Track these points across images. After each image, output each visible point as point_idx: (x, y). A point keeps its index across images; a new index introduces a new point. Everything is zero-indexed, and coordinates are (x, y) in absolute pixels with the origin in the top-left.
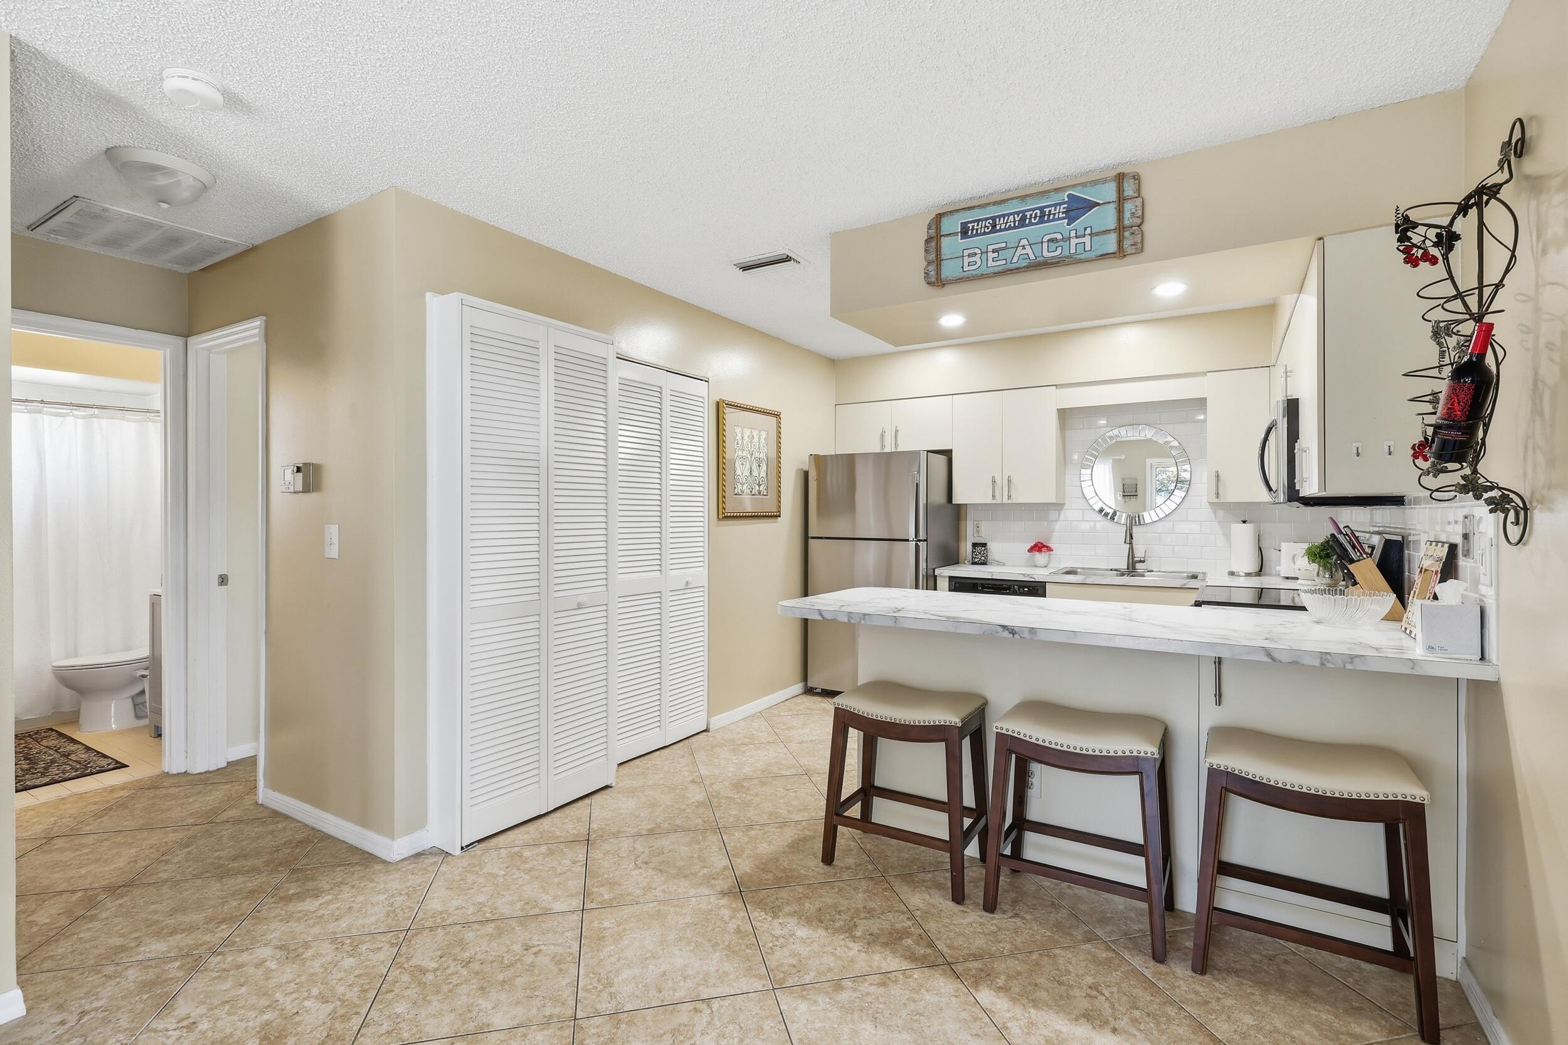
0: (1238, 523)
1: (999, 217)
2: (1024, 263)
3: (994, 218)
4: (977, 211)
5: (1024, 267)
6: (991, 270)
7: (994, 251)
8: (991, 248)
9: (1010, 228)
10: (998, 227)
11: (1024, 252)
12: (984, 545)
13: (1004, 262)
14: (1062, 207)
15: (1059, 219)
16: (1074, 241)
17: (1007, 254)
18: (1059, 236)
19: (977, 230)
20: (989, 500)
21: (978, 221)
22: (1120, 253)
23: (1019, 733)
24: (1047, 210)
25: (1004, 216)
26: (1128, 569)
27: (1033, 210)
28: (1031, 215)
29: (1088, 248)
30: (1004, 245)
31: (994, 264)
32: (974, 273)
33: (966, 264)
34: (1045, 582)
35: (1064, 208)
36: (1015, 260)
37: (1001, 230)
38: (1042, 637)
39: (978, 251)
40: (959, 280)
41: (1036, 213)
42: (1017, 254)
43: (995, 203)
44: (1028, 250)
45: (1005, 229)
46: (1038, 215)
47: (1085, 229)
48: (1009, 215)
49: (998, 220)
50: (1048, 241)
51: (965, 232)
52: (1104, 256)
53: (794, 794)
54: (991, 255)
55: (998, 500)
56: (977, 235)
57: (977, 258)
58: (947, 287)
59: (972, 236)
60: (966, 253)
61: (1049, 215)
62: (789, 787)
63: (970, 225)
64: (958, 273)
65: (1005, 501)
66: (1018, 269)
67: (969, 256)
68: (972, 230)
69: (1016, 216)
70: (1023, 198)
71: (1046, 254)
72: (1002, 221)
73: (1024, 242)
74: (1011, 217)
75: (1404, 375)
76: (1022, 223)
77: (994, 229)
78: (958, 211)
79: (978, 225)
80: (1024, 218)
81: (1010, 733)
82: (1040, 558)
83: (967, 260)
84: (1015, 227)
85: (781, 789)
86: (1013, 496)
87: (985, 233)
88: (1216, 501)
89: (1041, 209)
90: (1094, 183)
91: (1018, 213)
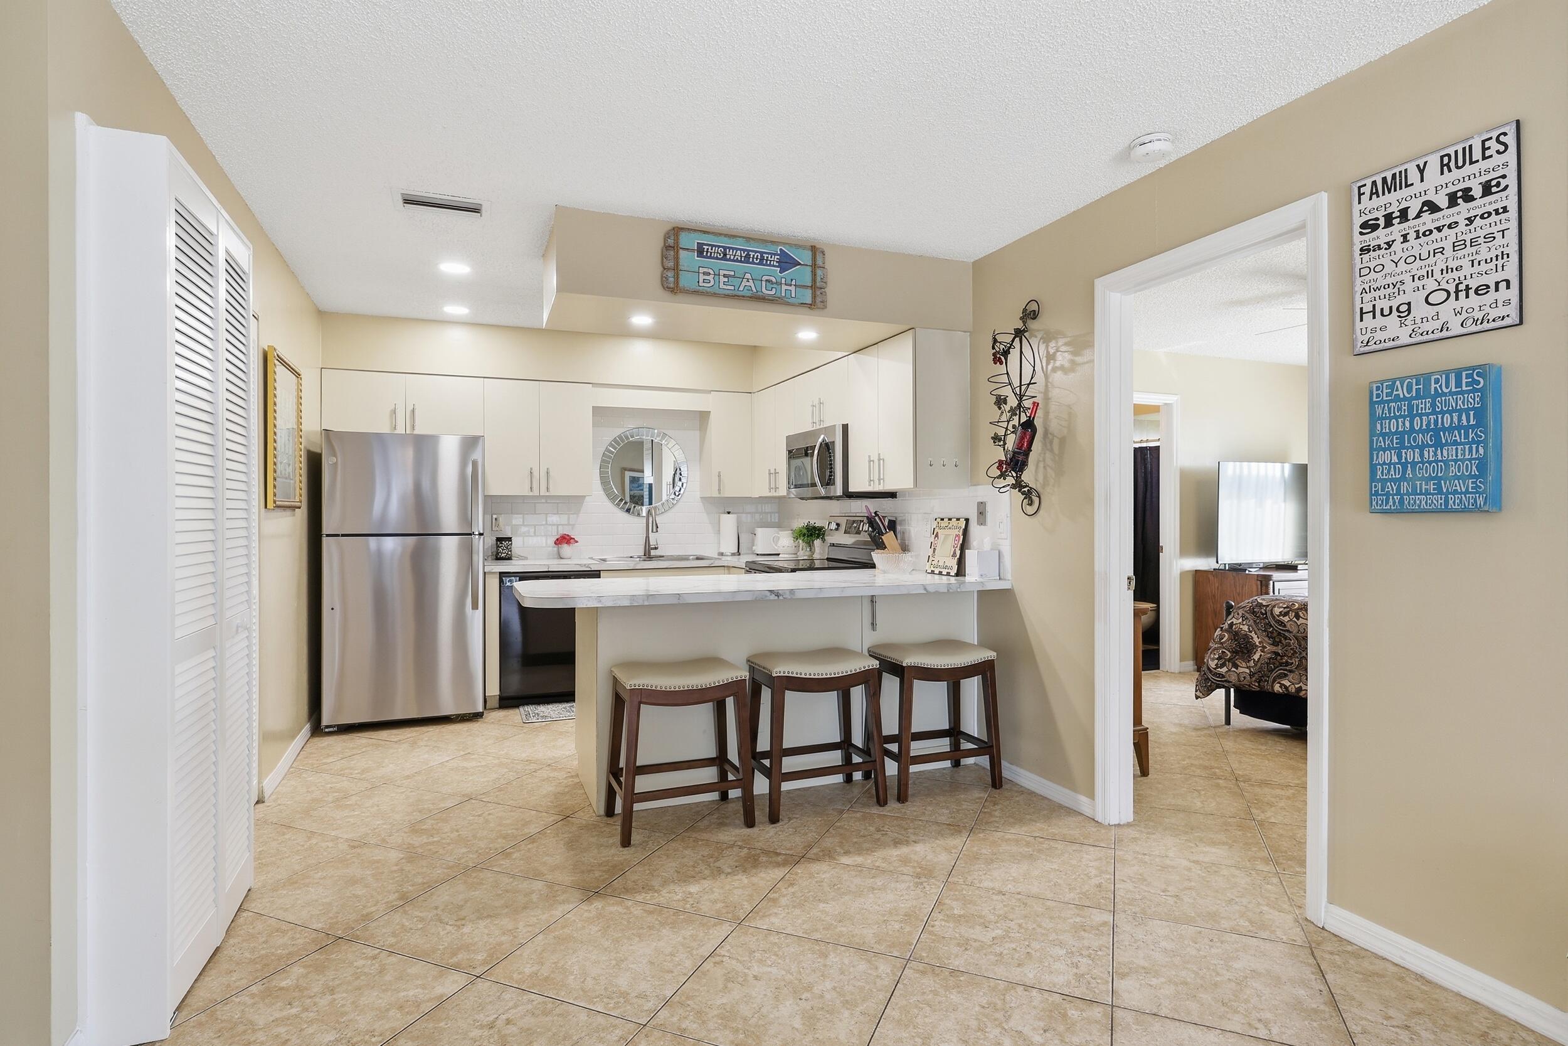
1: (730, 248)
2: (749, 294)
3: (725, 248)
4: (710, 236)
5: (748, 297)
6: (721, 292)
7: (725, 276)
8: (722, 272)
9: (737, 261)
10: (728, 257)
11: (748, 284)
12: (509, 539)
13: (732, 288)
14: (776, 257)
15: (774, 266)
16: (784, 287)
17: (736, 282)
18: (774, 280)
19: (711, 253)
20: (527, 492)
21: (712, 246)
22: (812, 306)
24: (765, 256)
25: (733, 249)
26: (645, 555)
27: (756, 252)
28: (754, 256)
29: (793, 295)
30: (733, 273)
31: (725, 287)
32: (709, 290)
33: (701, 281)
35: (777, 259)
36: (741, 289)
37: (729, 260)
39: (712, 272)
40: (696, 292)
41: (757, 256)
42: (743, 284)
43: (726, 235)
44: (751, 283)
45: (733, 261)
46: (759, 257)
47: (792, 280)
48: (737, 249)
49: (728, 250)
50: (766, 281)
51: (700, 252)
52: (803, 305)
54: (723, 279)
55: (536, 493)
56: (710, 257)
57: (710, 278)
58: (680, 297)
59: (706, 257)
60: (702, 270)
61: (767, 260)
63: (706, 247)
64: (694, 286)
66: (744, 297)
67: (704, 273)
68: (707, 252)
69: (742, 252)
70: (748, 239)
71: (764, 290)
72: (731, 253)
73: (748, 276)
74: (739, 252)
75: (990, 423)
76: (747, 259)
77: (724, 258)
78: (695, 230)
79: (712, 250)
80: (748, 256)
82: (566, 549)
83: (702, 277)
84: (741, 261)
86: (551, 489)
87: (717, 258)
88: (719, 496)
89: (762, 253)
90: (798, 246)
91: (744, 250)
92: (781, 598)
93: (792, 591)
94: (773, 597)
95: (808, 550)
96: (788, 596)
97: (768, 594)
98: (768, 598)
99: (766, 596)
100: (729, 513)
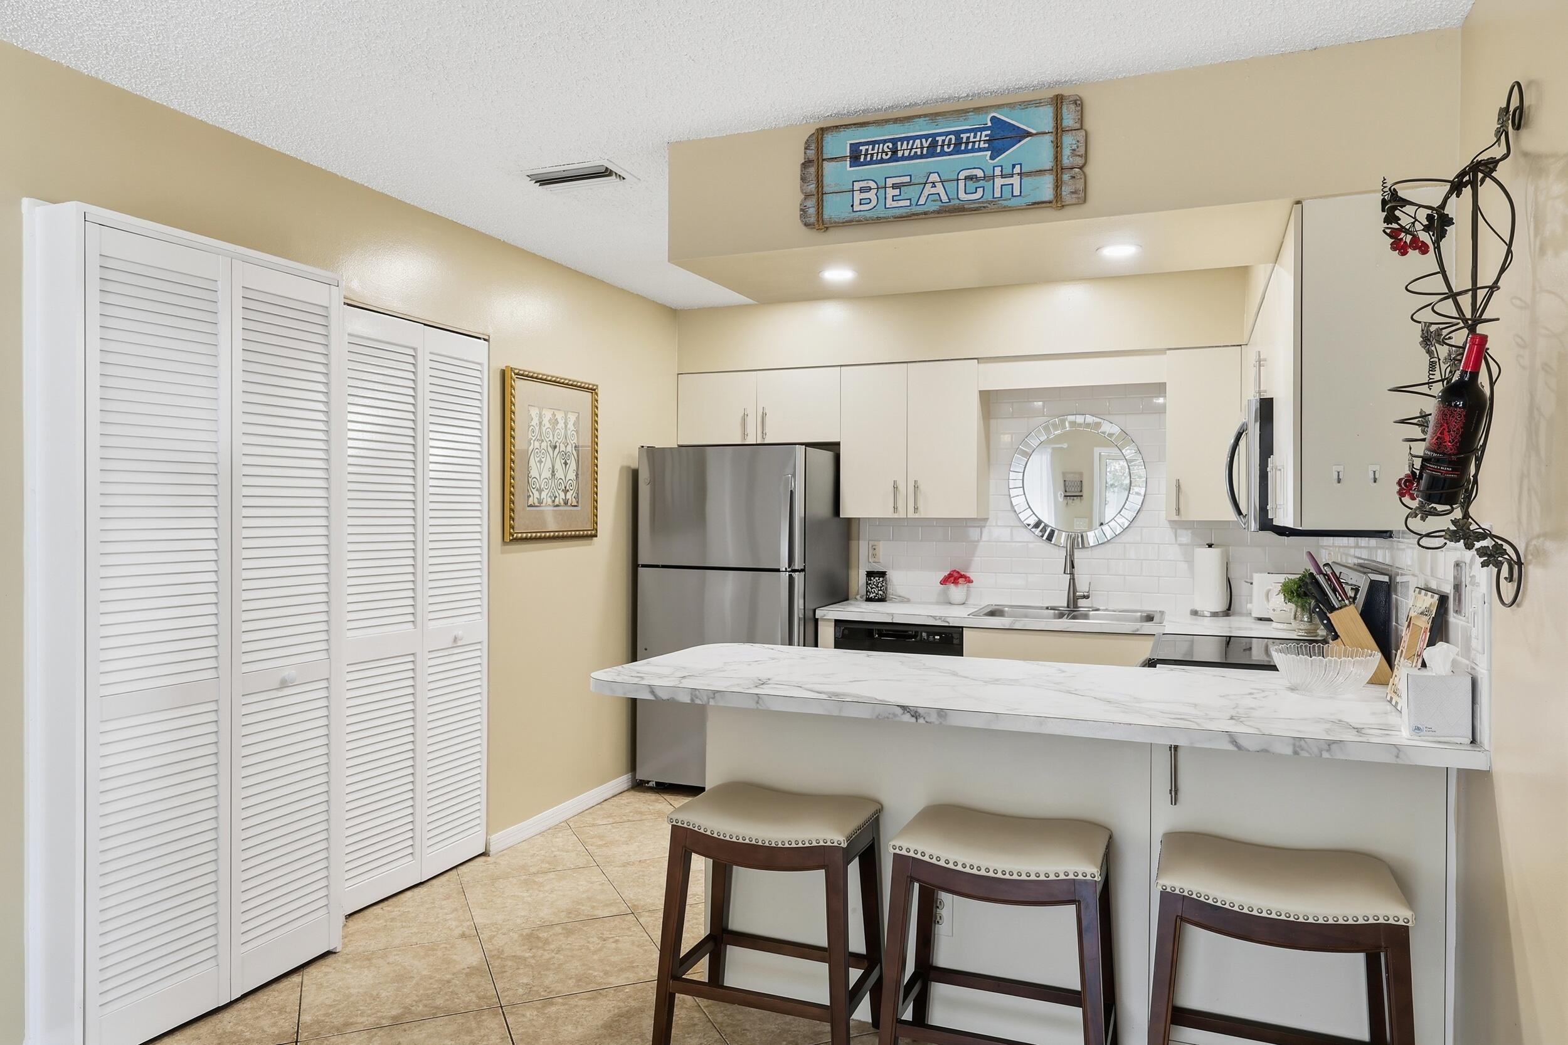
0: (1201, 546)
1: (902, 140)
2: (934, 207)
3: (894, 141)
4: (871, 128)
5: (934, 212)
6: (890, 213)
7: (894, 186)
8: (890, 182)
9: (916, 157)
10: (900, 154)
11: (933, 191)
12: (882, 574)
13: (907, 203)
14: (984, 133)
15: (980, 150)
16: (999, 182)
17: (912, 191)
18: (980, 174)
19: (872, 155)
20: (889, 514)
21: (873, 143)
22: (1057, 202)
23: (923, 854)
24: (964, 136)
25: (908, 139)
26: (1068, 607)
27: (947, 134)
28: (943, 141)
29: (1017, 192)
30: (907, 179)
31: (895, 204)
32: (868, 215)
33: (857, 202)
34: (962, 627)
35: (986, 136)
36: (922, 201)
37: (903, 158)
38: (955, 721)
39: (873, 185)
40: (848, 223)
41: (950, 139)
42: (926, 193)
43: (896, 121)
44: (939, 189)
45: (910, 158)
46: (953, 142)
47: (1014, 166)
48: (914, 138)
49: (899, 143)
50: (966, 178)
51: (855, 158)
52: (1037, 204)
53: (614, 945)
54: (891, 192)
55: (901, 514)
56: (871, 162)
57: (872, 195)
58: (832, 234)
59: (866, 163)
60: (857, 186)
61: (967, 143)
62: (607, 934)
63: (863, 148)
64: (846, 214)
65: (911, 515)
66: (925, 213)
67: (861, 190)
68: (866, 155)
69: (924, 140)
70: (933, 117)
71: (962, 196)
72: (905, 146)
73: (934, 177)
74: (918, 141)
75: (1389, 390)
76: (932, 151)
77: (894, 157)
78: (847, 126)
79: (873, 149)
80: (934, 144)
81: (912, 854)
82: (956, 592)
83: (858, 196)
84: (922, 156)
85: (595, 939)
86: (921, 508)
87: (882, 161)
88: (1177, 518)
89: (957, 134)
90: (1026, 104)
91: (926, 137)
92: (921, 721)
93: (942, 713)
94: (907, 718)
95: (1306, 619)
96: (933, 718)
97: (899, 711)
98: (897, 719)
99: (895, 715)
100: (1210, 546)
